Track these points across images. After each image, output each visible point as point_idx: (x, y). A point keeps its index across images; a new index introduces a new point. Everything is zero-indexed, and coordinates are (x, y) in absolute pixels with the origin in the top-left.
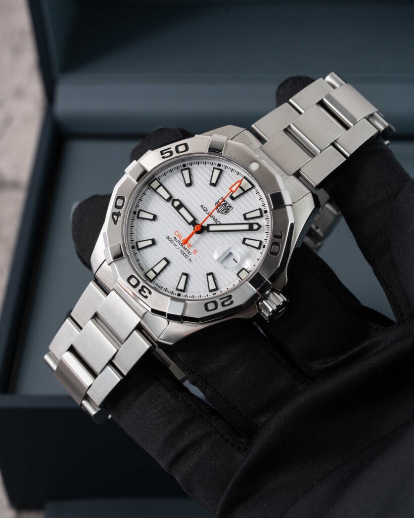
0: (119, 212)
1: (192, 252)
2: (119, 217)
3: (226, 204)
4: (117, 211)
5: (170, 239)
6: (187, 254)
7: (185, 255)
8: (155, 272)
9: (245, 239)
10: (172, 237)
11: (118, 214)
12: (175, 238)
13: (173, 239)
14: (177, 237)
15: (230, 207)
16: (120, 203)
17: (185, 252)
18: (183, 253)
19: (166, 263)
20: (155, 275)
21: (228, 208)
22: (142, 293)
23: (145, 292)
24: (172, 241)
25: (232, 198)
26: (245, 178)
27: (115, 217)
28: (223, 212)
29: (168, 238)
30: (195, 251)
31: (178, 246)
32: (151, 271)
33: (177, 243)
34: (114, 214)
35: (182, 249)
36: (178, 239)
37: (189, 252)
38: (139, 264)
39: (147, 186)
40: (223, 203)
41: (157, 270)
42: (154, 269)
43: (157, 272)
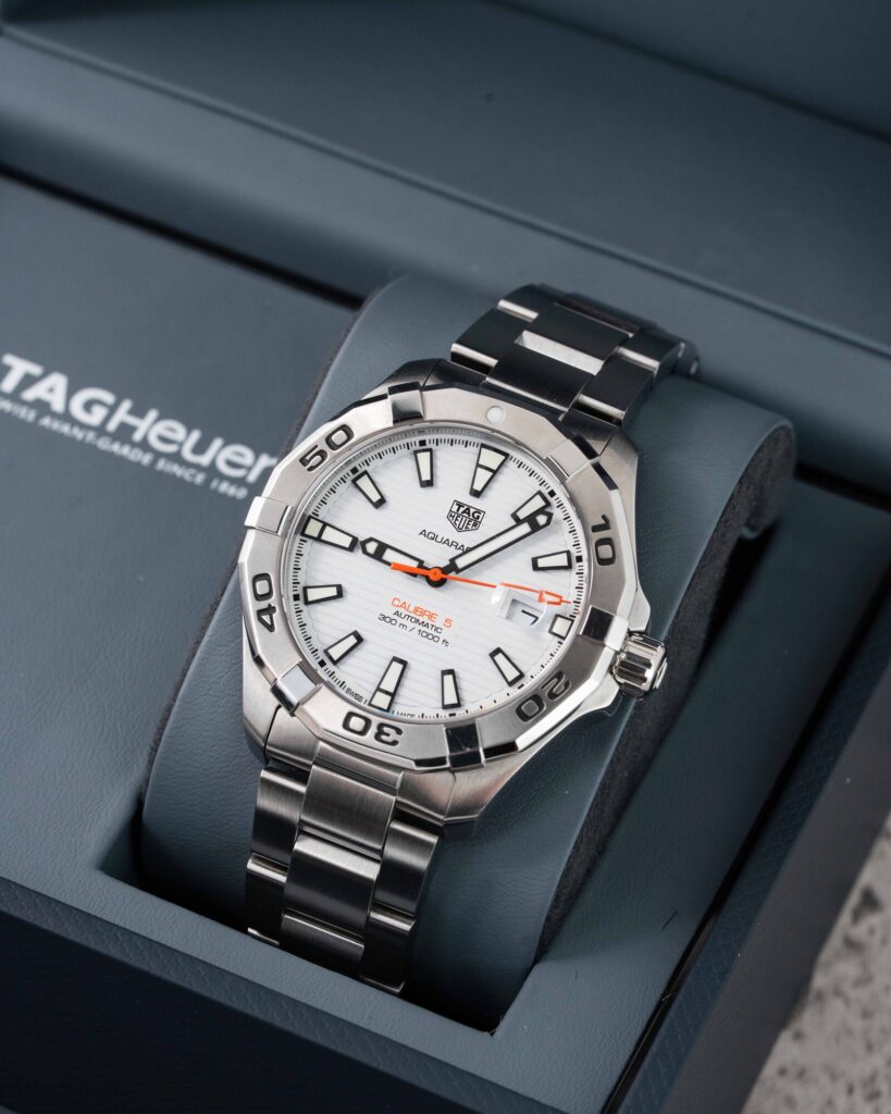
0: (270, 605)
1: (442, 626)
2: (274, 615)
3: (468, 509)
4: (263, 604)
5: (388, 620)
6: (435, 634)
7: (430, 637)
8: (387, 693)
9: (535, 561)
10: (390, 613)
11: (270, 610)
12: (397, 613)
13: (395, 617)
14: (401, 610)
15: (479, 511)
16: (262, 587)
17: (429, 631)
18: (424, 634)
19: (401, 666)
20: (389, 698)
21: (476, 515)
22: (384, 737)
23: (388, 735)
24: (394, 622)
25: (476, 494)
26: (483, 446)
27: (266, 618)
28: (470, 527)
29: (384, 618)
30: (447, 621)
31: (410, 625)
32: (378, 693)
33: (405, 622)
34: (260, 613)
35: (421, 627)
36: (404, 612)
37: (436, 629)
38: (349, 691)
39: (299, 537)
40: (462, 509)
41: (389, 685)
42: (382, 687)
43: (392, 691)
